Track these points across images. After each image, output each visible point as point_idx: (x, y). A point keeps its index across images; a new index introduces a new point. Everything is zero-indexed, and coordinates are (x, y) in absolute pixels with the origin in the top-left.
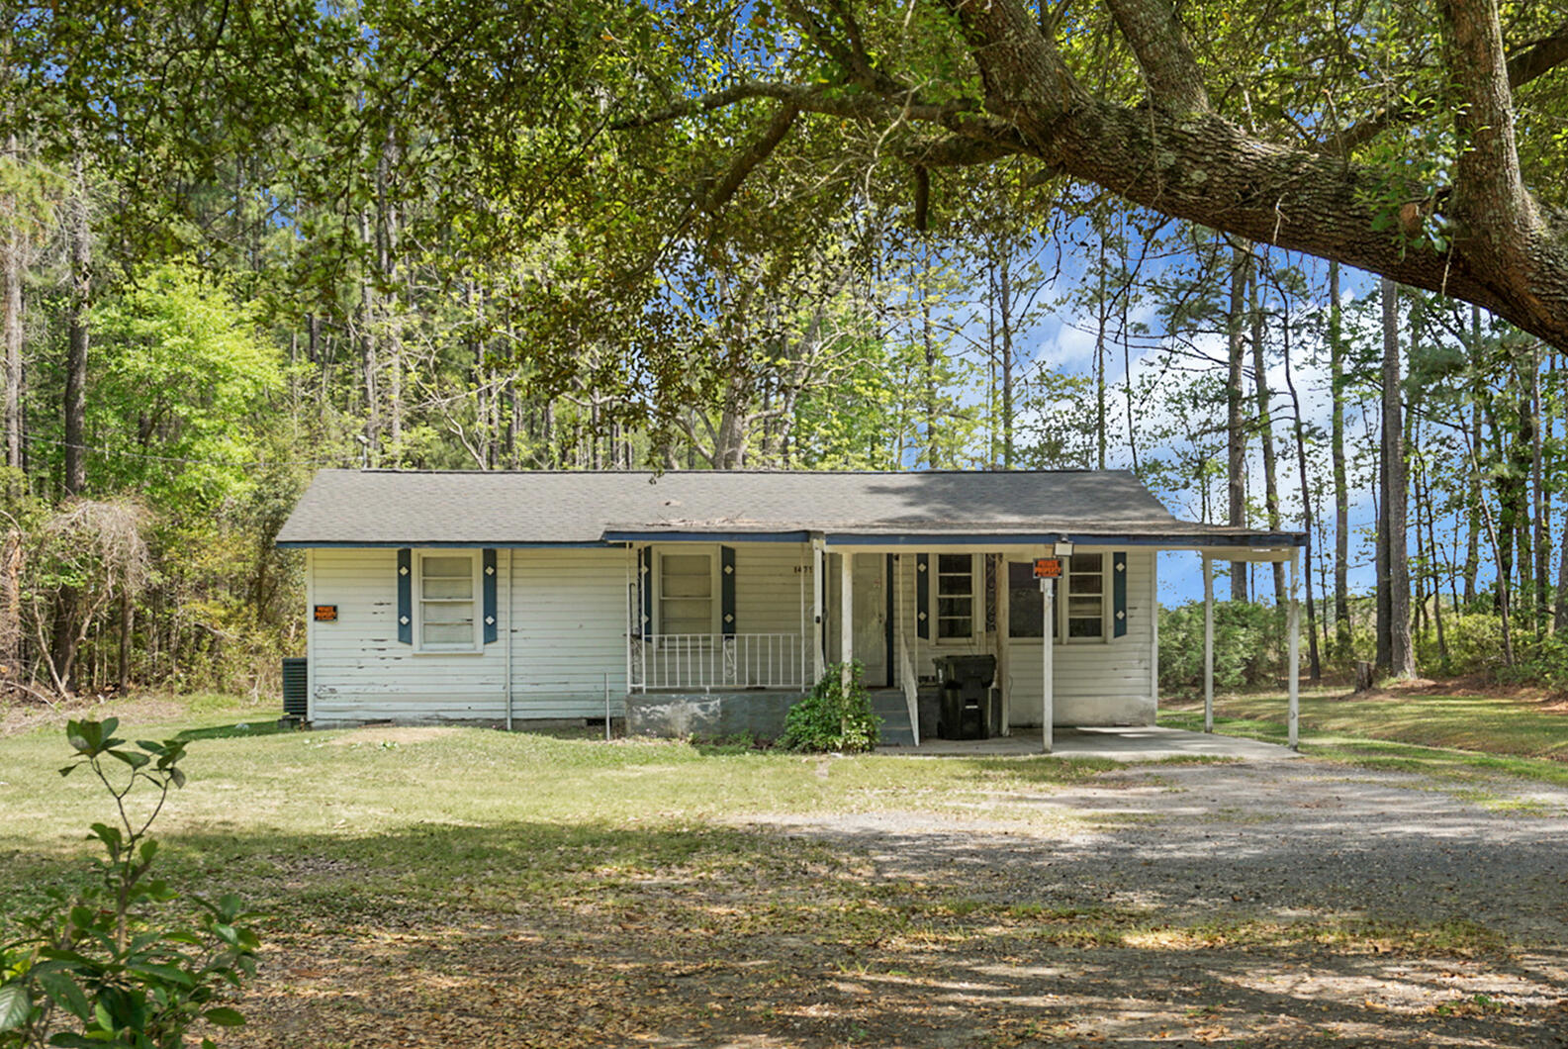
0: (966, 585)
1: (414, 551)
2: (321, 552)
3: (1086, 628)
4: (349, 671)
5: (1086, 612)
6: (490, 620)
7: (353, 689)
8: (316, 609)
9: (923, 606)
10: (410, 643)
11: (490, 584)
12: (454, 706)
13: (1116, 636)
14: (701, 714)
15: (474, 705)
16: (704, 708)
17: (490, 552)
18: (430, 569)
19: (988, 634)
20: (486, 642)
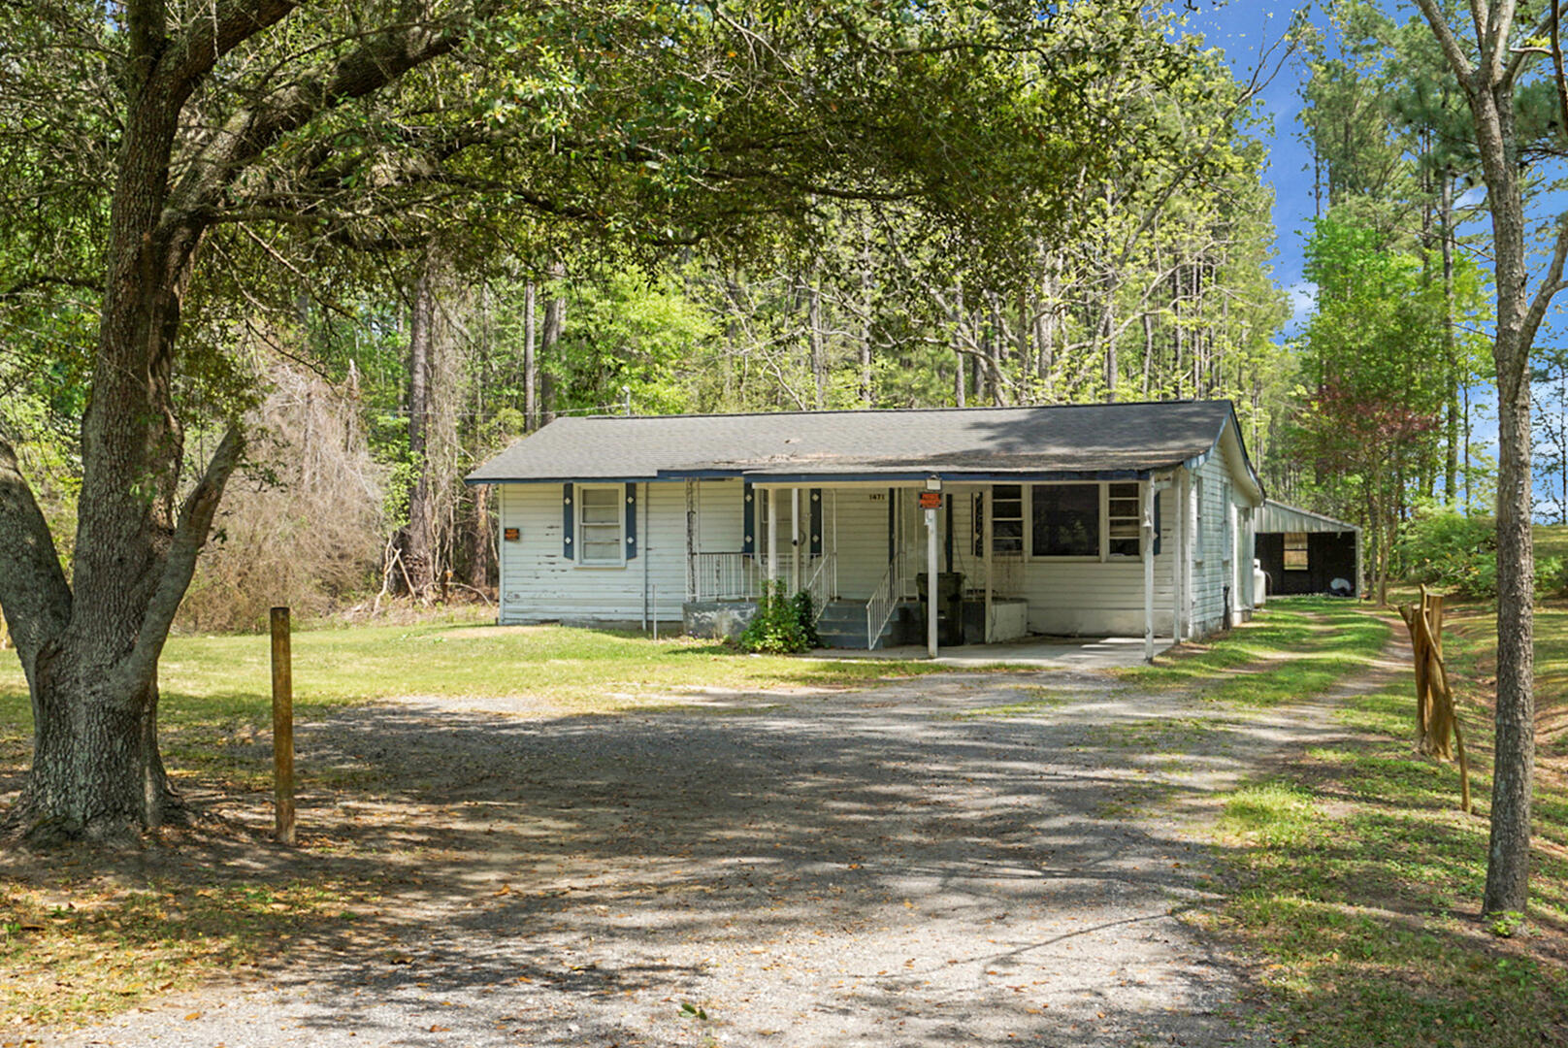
0: (1016, 510)
1: (576, 485)
2: (509, 487)
3: (1128, 548)
4: (526, 580)
5: (1125, 534)
6: (630, 540)
7: (531, 594)
8: (506, 531)
9: (979, 526)
10: (572, 558)
11: (631, 510)
12: (605, 609)
13: (1155, 555)
14: (740, 619)
15: (619, 609)
16: (743, 615)
17: (631, 485)
18: (588, 499)
19: (1035, 553)
20: (628, 558)
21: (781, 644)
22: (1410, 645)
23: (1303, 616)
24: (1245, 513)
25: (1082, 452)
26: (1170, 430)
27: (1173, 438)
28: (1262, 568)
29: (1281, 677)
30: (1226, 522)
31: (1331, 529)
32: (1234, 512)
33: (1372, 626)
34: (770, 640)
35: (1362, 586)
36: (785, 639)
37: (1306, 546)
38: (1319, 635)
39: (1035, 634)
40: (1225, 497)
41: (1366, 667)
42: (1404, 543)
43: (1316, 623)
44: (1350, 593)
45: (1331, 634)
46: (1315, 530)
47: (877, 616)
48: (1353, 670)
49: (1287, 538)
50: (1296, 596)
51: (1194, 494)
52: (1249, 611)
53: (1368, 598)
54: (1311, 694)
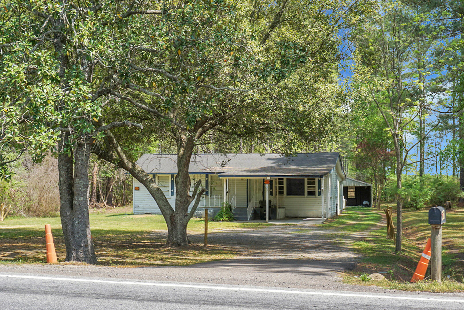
0: (283, 183)
3: (311, 194)
4: (141, 202)
5: (311, 190)
6: (172, 191)
8: (135, 188)
9: (271, 188)
11: (172, 182)
13: (319, 195)
17: (172, 175)
18: (160, 179)
19: (287, 195)
20: (171, 195)
21: (227, 219)
22: (386, 220)
23: (357, 212)
24: (341, 183)
25: (301, 168)
26: (323, 162)
27: (324, 164)
28: (345, 198)
29: (356, 226)
30: (337, 186)
31: (363, 186)
32: (338, 182)
33: (376, 215)
34: (224, 218)
35: (372, 203)
36: (228, 218)
37: (354, 190)
38: (362, 217)
39: (287, 217)
40: (336, 179)
41: (376, 225)
42: (386, 189)
43: (361, 214)
44: (369, 206)
45: (365, 217)
46: (358, 186)
47: (249, 212)
48: (372, 225)
49: (349, 188)
50: (353, 207)
51: (330, 179)
52: (342, 211)
53: (374, 207)
54: (364, 230)
